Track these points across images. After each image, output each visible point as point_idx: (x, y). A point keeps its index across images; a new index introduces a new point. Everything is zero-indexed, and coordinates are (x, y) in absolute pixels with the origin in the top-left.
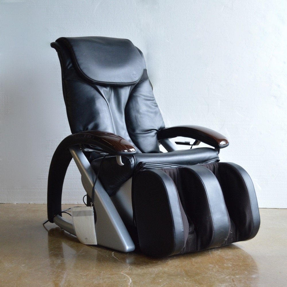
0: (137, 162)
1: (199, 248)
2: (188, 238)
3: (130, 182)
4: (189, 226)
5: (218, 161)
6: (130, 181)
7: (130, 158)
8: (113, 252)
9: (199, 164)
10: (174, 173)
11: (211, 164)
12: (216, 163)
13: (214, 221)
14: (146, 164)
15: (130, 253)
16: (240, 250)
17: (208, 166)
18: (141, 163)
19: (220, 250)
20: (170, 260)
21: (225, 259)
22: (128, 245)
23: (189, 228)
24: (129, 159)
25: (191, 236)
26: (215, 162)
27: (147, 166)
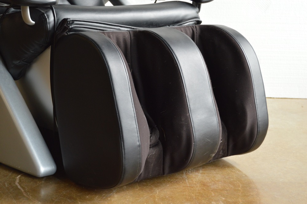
0: (58, 20)
1: (167, 170)
2: (148, 155)
3: (47, 55)
4: (151, 133)
5: (199, 22)
6: (48, 53)
7: (46, 12)
8: (19, 176)
9: (168, 26)
10: (125, 41)
11: (188, 26)
12: (196, 25)
13: (195, 125)
14: (75, 22)
15: (48, 178)
16: (233, 170)
17: (182, 29)
18: (65, 20)
19: (201, 171)
20: (116, 193)
21: (212, 191)
22: (44, 165)
23: (150, 137)
24: (43, 14)
25: (154, 151)
26: (193, 24)
27: (76, 26)
